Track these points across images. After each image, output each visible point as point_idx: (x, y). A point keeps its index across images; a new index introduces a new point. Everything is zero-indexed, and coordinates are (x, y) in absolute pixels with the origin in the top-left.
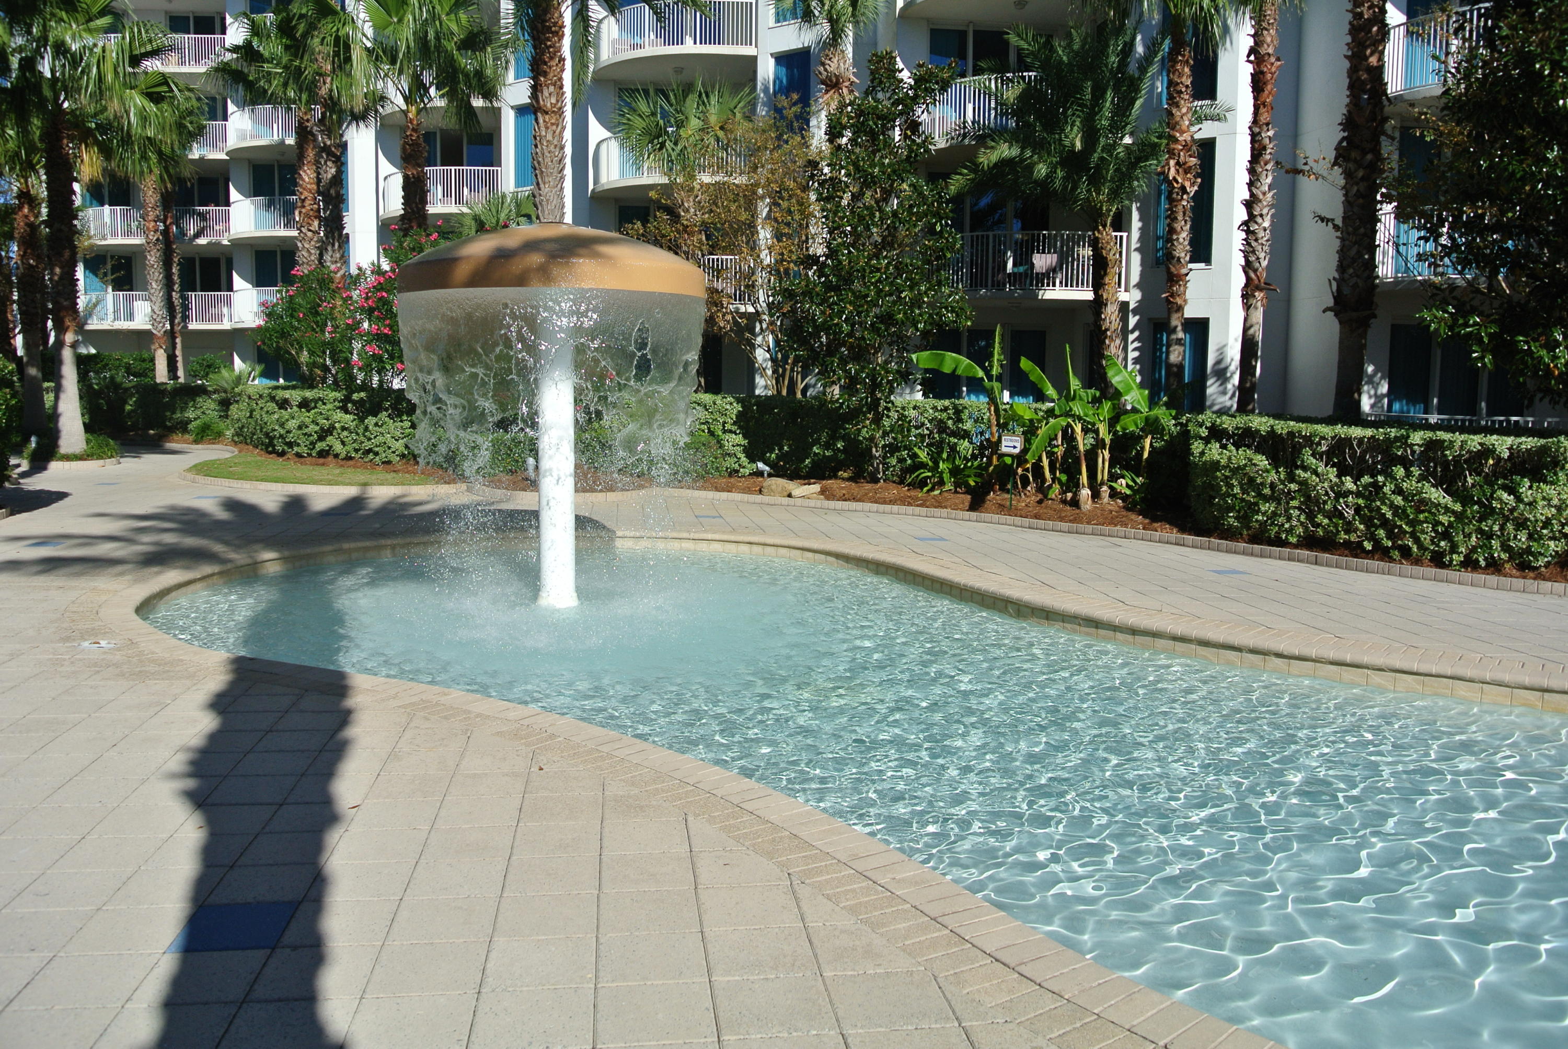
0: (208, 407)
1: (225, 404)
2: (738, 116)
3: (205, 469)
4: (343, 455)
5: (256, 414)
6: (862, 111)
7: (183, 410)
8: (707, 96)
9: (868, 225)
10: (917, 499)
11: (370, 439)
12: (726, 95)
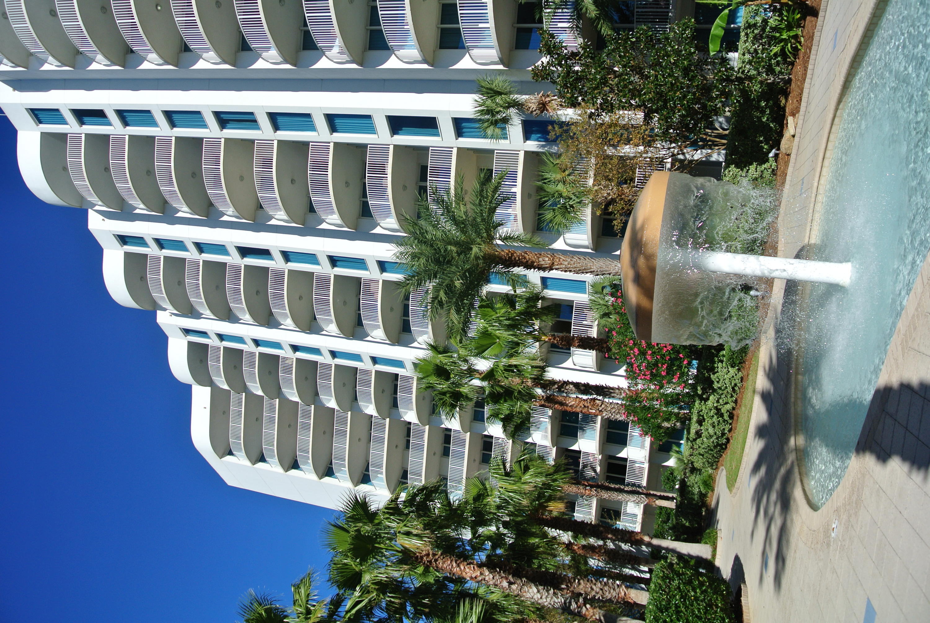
0: (694, 481)
1: (694, 470)
2: (558, 161)
3: (731, 483)
4: (734, 405)
5: (702, 451)
6: (564, 85)
7: (693, 494)
8: (546, 179)
9: (630, 82)
10: (805, 53)
11: (726, 387)
12: (544, 168)
